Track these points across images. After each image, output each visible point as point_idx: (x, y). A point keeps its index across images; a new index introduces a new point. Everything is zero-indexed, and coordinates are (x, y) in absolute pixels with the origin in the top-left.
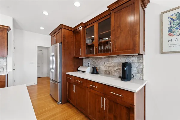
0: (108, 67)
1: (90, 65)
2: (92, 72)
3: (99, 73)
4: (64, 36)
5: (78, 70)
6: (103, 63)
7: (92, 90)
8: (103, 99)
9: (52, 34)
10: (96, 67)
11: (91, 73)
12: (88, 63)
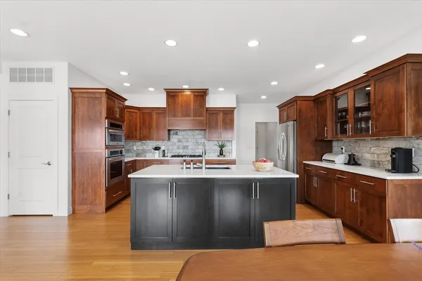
0: (378, 154)
1: (346, 151)
2: (346, 162)
3: (360, 165)
4: (300, 110)
5: (323, 158)
6: (369, 149)
7: (340, 182)
8: (353, 191)
9: (280, 107)
10: (354, 155)
11: (345, 164)
12: (342, 149)
